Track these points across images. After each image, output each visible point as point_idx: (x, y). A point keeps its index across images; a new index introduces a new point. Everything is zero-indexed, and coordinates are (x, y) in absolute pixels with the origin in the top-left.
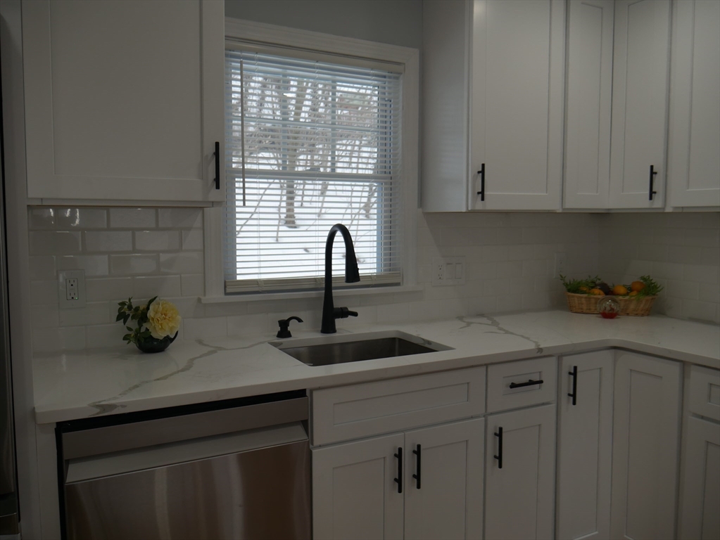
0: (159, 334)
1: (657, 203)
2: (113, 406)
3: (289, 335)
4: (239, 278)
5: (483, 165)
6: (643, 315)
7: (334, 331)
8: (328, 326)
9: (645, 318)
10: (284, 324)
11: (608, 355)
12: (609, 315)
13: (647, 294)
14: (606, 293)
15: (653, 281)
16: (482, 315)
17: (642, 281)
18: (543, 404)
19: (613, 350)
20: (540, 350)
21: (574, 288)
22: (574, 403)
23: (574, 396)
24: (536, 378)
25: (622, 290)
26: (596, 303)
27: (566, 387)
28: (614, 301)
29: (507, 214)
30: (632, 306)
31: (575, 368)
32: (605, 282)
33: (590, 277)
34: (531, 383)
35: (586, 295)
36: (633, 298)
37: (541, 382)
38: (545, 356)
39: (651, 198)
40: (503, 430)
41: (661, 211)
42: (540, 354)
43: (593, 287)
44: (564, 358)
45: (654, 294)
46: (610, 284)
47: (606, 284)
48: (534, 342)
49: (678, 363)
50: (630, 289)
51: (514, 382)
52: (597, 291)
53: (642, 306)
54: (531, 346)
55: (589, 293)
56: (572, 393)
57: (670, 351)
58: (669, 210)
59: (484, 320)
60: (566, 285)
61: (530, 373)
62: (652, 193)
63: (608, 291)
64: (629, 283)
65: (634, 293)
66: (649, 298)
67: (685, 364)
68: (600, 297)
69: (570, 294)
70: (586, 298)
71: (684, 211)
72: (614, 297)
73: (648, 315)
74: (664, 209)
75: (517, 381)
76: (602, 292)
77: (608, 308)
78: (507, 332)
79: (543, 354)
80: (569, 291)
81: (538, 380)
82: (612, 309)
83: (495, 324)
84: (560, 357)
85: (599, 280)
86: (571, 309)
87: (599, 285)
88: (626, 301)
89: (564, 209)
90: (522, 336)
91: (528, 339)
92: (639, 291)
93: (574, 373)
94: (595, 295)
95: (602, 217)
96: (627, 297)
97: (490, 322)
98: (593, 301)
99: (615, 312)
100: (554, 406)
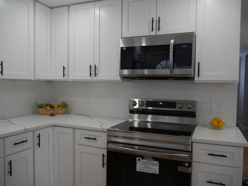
1: (66, 78)
5: (2, 62)
6: (63, 114)
9: (64, 115)
11: (51, 129)
12: (52, 115)
13: (64, 107)
14: (51, 108)
15: (66, 103)
16: (4, 119)
17: (63, 103)
18: (28, 149)
19: (53, 127)
20: (26, 130)
21: (40, 107)
22: (39, 147)
23: (39, 144)
24: (25, 140)
25: (57, 106)
26: (48, 111)
27: (36, 141)
28: (54, 110)
29: (14, 80)
30: (60, 111)
31: (39, 134)
32: (51, 104)
33: (46, 102)
34: (23, 142)
35: (44, 109)
36: (60, 109)
37: (27, 141)
38: (28, 132)
39: (64, 76)
40: (12, 161)
41: (67, 81)
42: (26, 131)
43: (47, 106)
44: (35, 131)
45: (66, 107)
46: (52, 105)
47: (51, 105)
48: (24, 127)
49: (72, 129)
50: (59, 106)
51: (16, 143)
52: (48, 107)
53: (63, 111)
54: (22, 128)
55: (45, 108)
56: (38, 143)
57: (70, 125)
58: (69, 80)
59: (5, 120)
60: (38, 106)
61: (22, 138)
62: (64, 75)
63: (52, 107)
64: (59, 104)
65: (60, 107)
66: (65, 108)
67: (74, 129)
68: (49, 109)
69: (39, 109)
70: (44, 110)
71: (74, 81)
72: (54, 109)
73: (65, 114)
74: (68, 80)
75: (17, 142)
76: (50, 107)
77: (52, 113)
78: (14, 124)
79: (27, 131)
80: (38, 107)
81: (26, 140)
82: (53, 113)
83: (9, 121)
84: (34, 131)
85: (49, 103)
86: (40, 114)
87: (49, 105)
88: (58, 110)
89: (35, 79)
90: (20, 125)
91: (22, 126)
92: (62, 106)
93: (39, 136)
94: (48, 108)
95: (50, 82)
96: (58, 109)
97: (7, 121)
98: (47, 111)
99: (54, 114)
100: (32, 149)
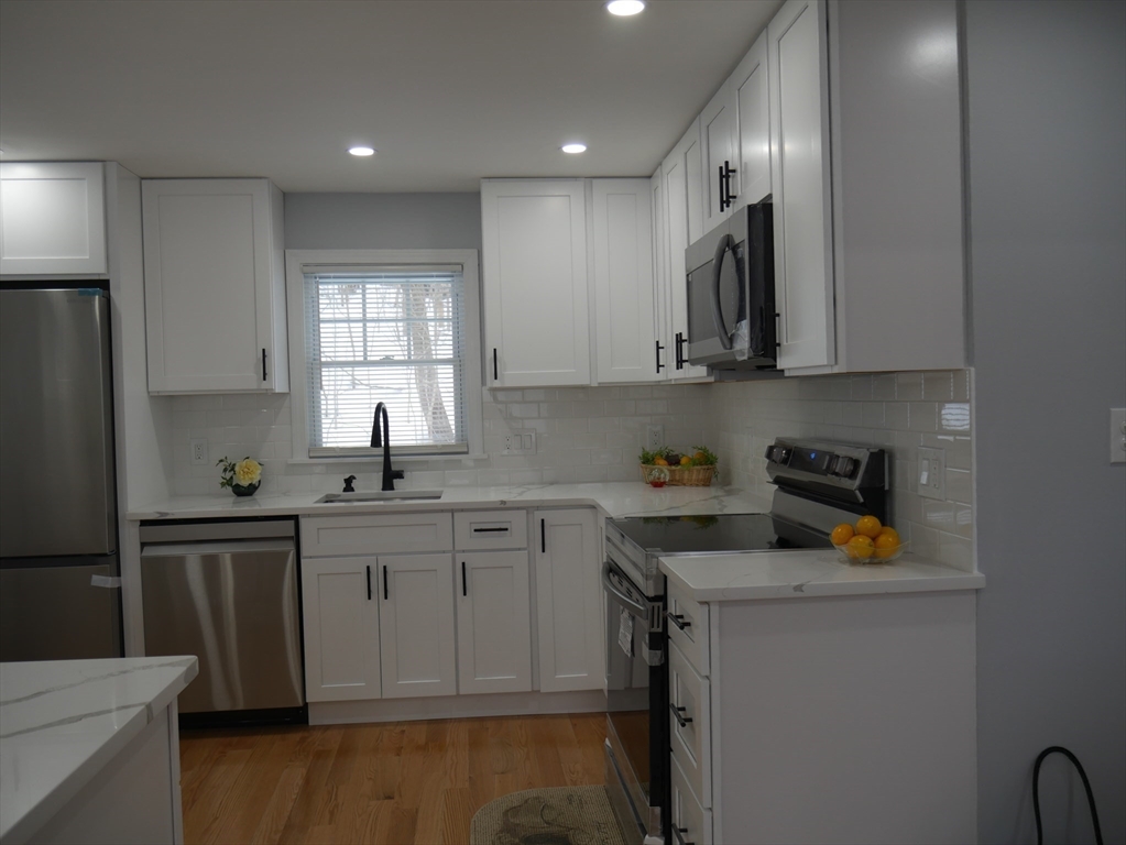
0: (245, 483)
2: (167, 514)
3: (352, 490)
4: (324, 445)
7: (392, 489)
8: (388, 484)
10: (349, 481)
14: (672, 464)
15: (710, 452)
17: (702, 451)
20: (504, 503)
22: (544, 551)
23: (542, 545)
31: (544, 520)
37: (504, 530)
40: (467, 565)
44: (537, 511)
51: (478, 527)
61: (500, 522)
62: (659, 366)
63: (675, 462)
75: (485, 527)
76: (666, 463)
77: (655, 477)
79: (508, 506)
93: (542, 525)
99: (661, 481)
100: (526, 552)
